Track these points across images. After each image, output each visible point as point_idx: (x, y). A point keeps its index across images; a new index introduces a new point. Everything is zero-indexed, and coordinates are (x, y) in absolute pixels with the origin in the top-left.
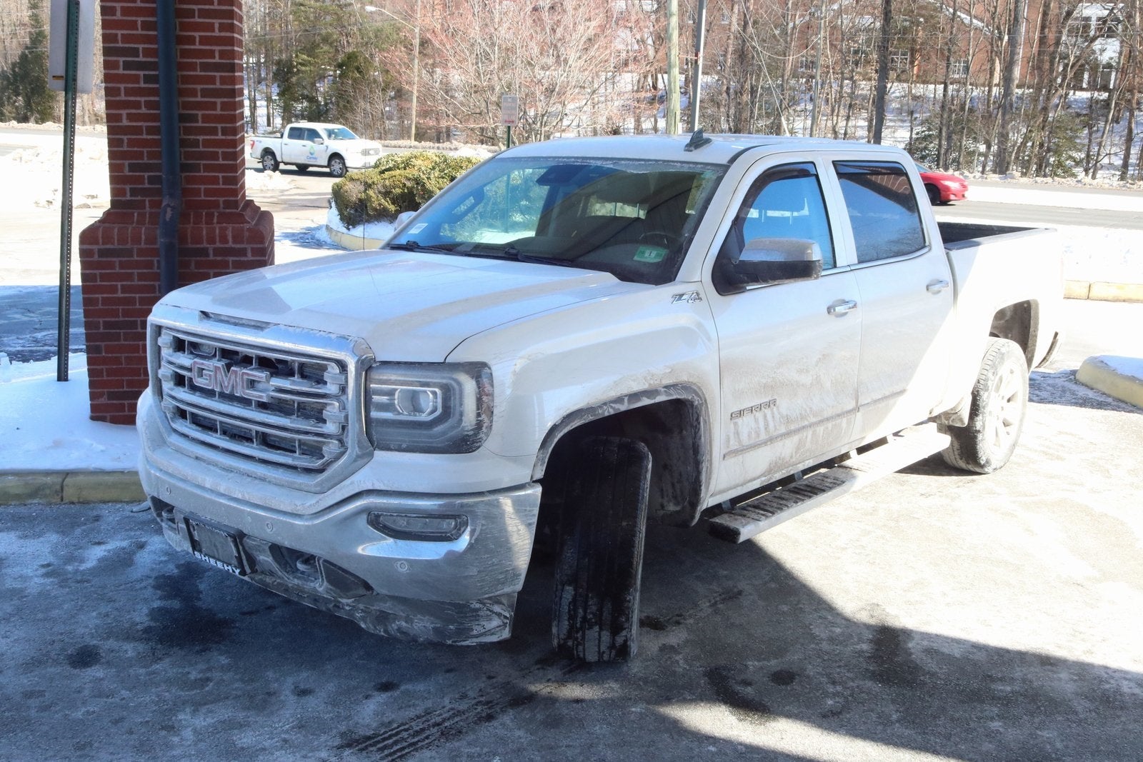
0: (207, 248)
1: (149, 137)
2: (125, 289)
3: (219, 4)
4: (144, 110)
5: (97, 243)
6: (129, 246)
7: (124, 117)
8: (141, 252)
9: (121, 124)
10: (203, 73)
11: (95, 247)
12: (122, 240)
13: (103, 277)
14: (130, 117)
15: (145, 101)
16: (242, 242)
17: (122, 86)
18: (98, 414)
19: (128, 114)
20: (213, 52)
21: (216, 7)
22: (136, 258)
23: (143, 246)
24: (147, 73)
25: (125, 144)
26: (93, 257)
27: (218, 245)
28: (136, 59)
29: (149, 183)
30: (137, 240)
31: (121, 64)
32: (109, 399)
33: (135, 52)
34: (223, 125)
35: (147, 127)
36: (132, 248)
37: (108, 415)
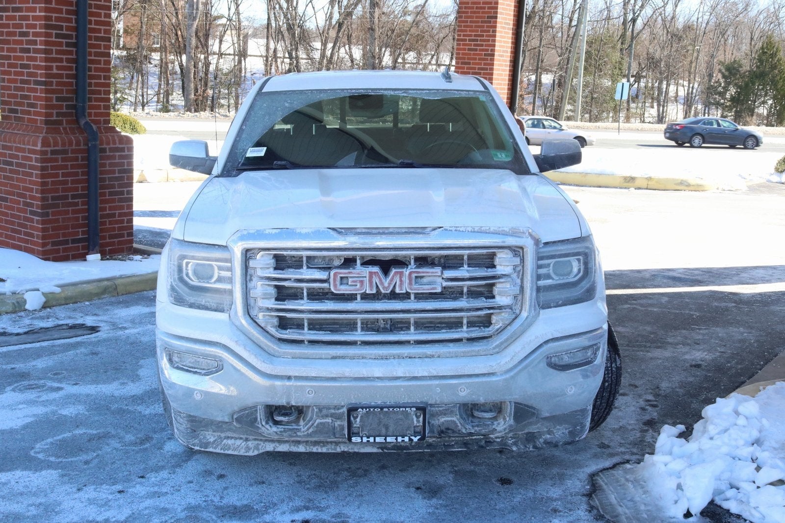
0: (106, 148)
1: (67, 80)
2: (64, 175)
3: (104, 1)
4: (65, 64)
5: (50, 146)
6: (67, 148)
7: (54, 67)
8: (73, 151)
9: (52, 72)
10: (95, 42)
11: (49, 149)
12: (64, 144)
13: (53, 168)
14: (58, 68)
15: (66, 58)
16: (123, 144)
17: (54, 48)
18: (46, 257)
19: (56, 66)
20: (100, 30)
21: (102, 3)
22: (70, 155)
23: (74, 147)
24: (67, 41)
25: (54, 84)
26: (47, 155)
27: (112, 146)
28: (61, 32)
29: (66, 109)
30: (71, 144)
31: (54, 34)
32: (52, 246)
33: (61, 28)
34: (105, 74)
35: (66, 74)
36: (68, 150)
37: (51, 256)
